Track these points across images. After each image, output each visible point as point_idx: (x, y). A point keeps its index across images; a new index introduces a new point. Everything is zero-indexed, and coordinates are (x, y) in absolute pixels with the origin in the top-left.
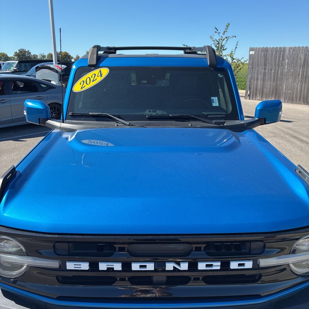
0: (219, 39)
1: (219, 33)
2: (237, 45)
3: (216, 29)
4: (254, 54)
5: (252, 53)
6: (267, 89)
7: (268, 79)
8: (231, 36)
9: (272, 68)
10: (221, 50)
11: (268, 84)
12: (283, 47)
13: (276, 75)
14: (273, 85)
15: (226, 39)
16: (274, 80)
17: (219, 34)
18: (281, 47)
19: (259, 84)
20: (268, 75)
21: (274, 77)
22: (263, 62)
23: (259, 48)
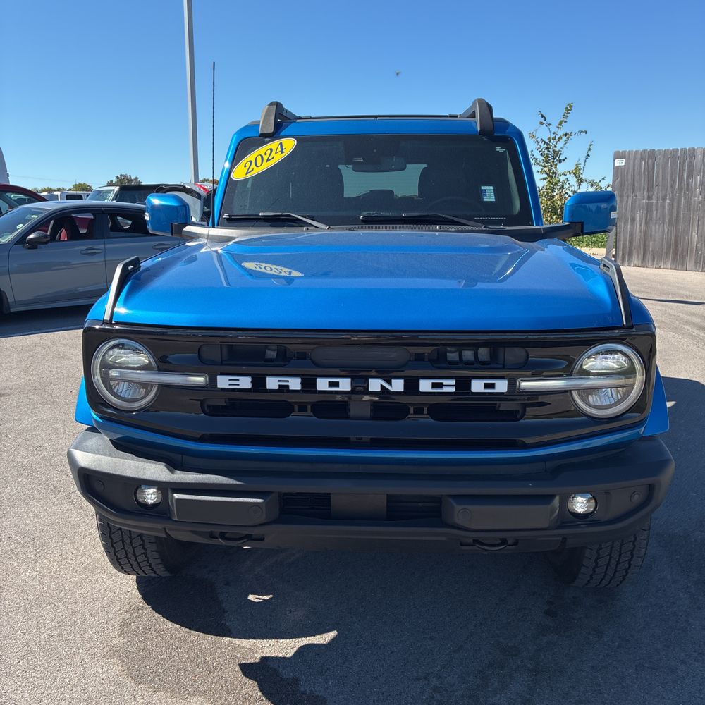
0: (549, 139)
1: (550, 125)
2: (590, 149)
3: (543, 116)
4: (623, 164)
5: (620, 162)
6: (654, 241)
7: (656, 220)
8: (575, 130)
9: (665, 196)
10: (553, 162)
11: (657, 231)
12: (689, 149)
13: (675, 210)
14: (668, 233)
15: (564, 138)
16: (670, 221)
17: (550, 127)
18: (685, 149)
19: (638, 230)
20: (657, 210)
21: (671, 214)
22: (644, 181)
23: (636, 153)
